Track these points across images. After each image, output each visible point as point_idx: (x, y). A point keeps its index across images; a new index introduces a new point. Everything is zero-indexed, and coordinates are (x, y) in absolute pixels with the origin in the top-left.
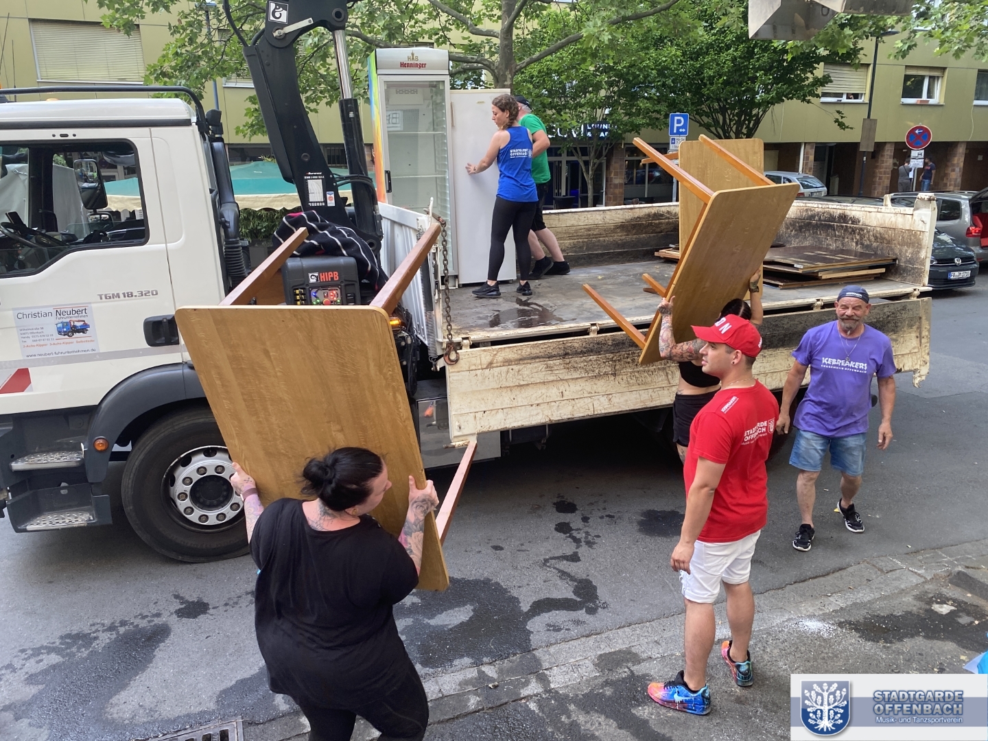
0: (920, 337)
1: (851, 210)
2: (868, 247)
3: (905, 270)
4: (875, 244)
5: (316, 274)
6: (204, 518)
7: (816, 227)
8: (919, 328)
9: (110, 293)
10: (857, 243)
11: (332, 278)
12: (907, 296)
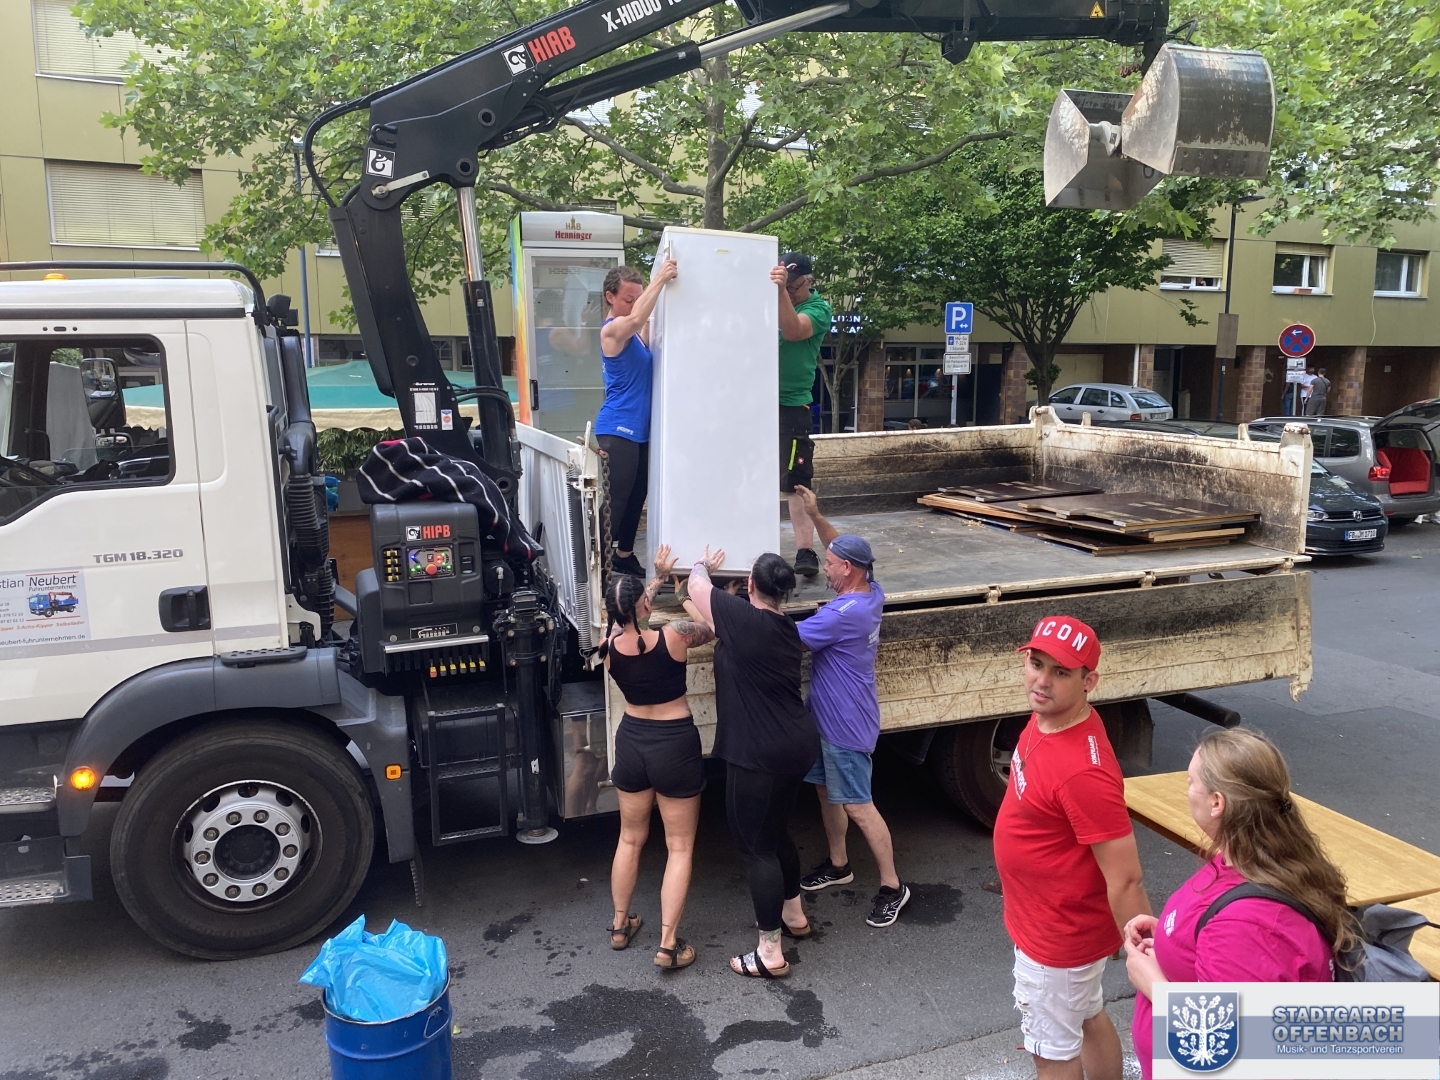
0: (1297, 628)
1: (1193, 444)
2: (1219, 497)
3: (1272, 530)
4: (1229, 493)
5: (417, 529)
6: (233, 891)
7: (1146, 466)
8: (1295, 614)
10: (1204, 491)
11: (441, 535)
12: (1276, 567)
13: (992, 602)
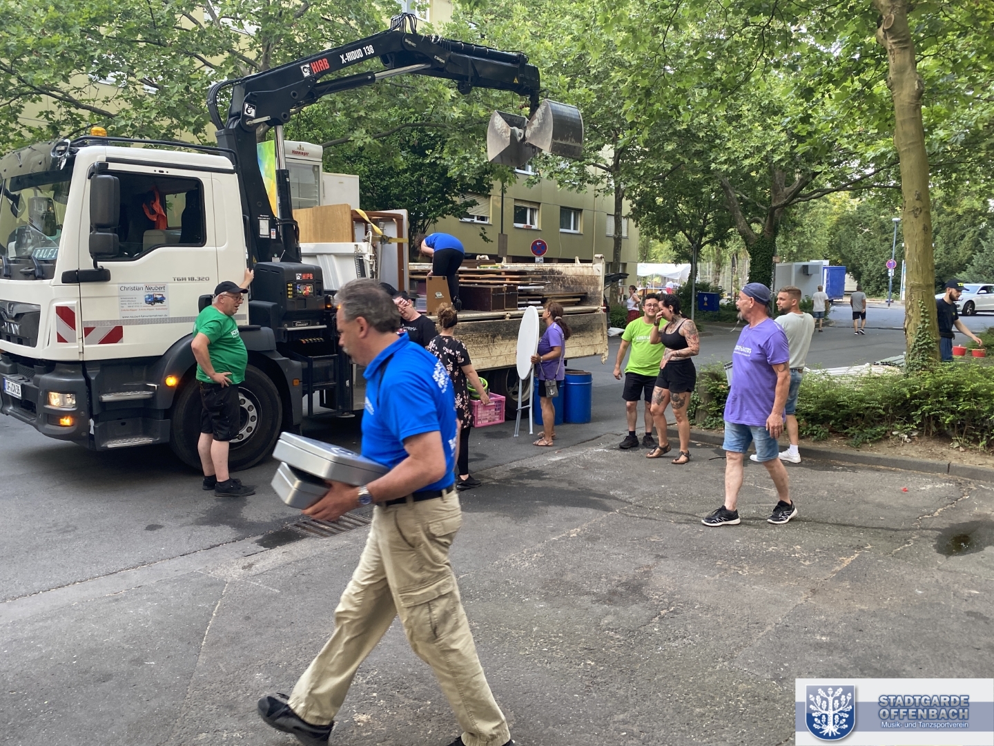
0: (603, 335)
1: (556, 267)
2: (568, 287)
3: (590, 298)
4: (572, 286)
5: (300, 274)
8: (602, 330)
9: (181, 277)
10: (561, 286)
11: (309, 278)
12: (595, 311)
13: (507, 319)
